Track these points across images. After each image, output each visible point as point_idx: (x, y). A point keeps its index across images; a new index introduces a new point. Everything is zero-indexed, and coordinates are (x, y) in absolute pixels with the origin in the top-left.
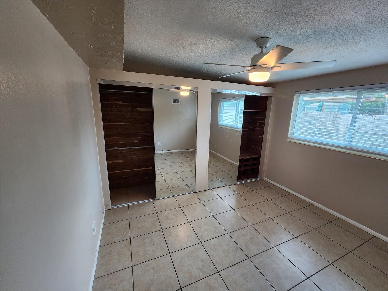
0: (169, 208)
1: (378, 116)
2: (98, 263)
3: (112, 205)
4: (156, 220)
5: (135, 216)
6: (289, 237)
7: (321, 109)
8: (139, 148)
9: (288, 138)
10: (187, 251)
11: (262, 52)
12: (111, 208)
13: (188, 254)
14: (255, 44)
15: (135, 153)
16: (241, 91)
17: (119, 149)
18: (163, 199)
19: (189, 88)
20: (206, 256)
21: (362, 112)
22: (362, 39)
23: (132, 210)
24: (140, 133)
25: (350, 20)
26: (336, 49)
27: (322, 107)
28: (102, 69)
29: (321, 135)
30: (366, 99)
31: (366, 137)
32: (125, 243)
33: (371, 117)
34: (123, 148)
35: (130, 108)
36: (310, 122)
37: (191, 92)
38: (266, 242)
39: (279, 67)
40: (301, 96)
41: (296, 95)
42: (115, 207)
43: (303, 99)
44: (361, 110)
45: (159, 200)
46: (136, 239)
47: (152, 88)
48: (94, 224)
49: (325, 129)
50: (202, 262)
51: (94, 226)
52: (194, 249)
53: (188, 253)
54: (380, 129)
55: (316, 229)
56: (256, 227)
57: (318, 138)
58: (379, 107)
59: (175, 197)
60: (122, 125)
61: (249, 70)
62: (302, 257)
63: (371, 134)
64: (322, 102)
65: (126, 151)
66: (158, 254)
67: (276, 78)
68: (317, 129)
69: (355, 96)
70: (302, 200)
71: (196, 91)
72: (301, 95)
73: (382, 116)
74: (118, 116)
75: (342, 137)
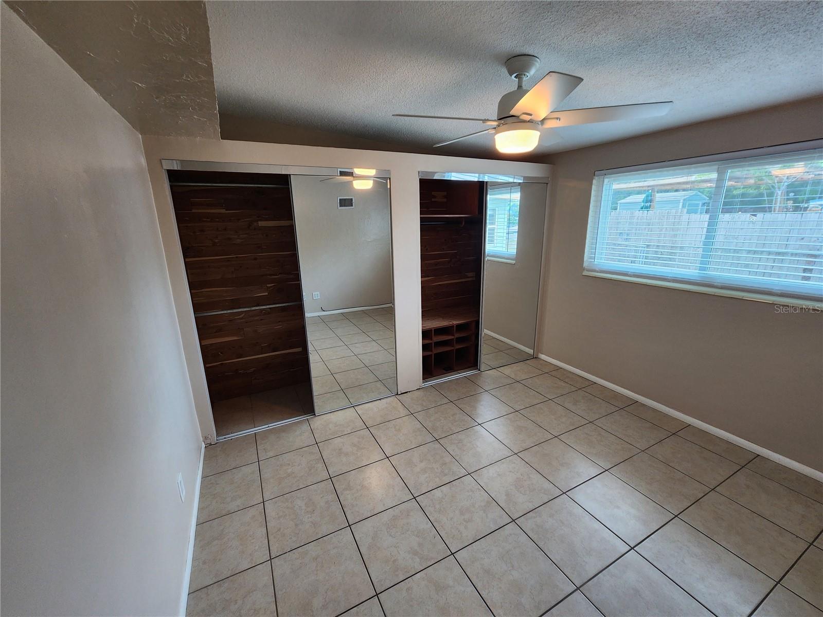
0: (344, 431)
1: (760, 215)
2: (194, 560)
3: (218, 435)
4: (317, 459)
5: (271, 454)
6: (594, 471)
7: (650, 205)
8: (270, 308)
9: (584, 269)
10: (385, 517)
11: (520, 87)
12: (217, 440)
13: (388, 524)
14: (504, 71)
15: (261, 320)
16: (484, 173)
17: (225, 312)
18: (329, 414)
19: (372, 172)
20: (427, 524)
21: (728, 208)
22: (723, 55)
23: (263, 442)
24: (271, 275)
25: (698, 14)
26: (672, 77)
27: (651, 201)
28: (171, 136)
29: (651, 259)
30: (736, 180)
31: (739, 258)
32: (252, 512)
33: (747, 216)
34: (235, 311)
35: (243, 220)
36: (628, 235)
37: (376, 181)
38: (547, 485)
39: (557, 118)
40: (606, 181)
41: (596, 178)
42: (225, 438)
43: (610, 186)
44: (725, 204)
45: (322, 416)
46: (276, 502)
47: (290, 175)
48: (180, 477)
49: (658, 246)
50: (418, 537)
51: (181, 482)
52: (401, 512)
53: (388, 522)
54: (765, 241)
55: (646, 451)
56: (526, 456)
57: (645, 266)
58: (761, 195)
59: (356, 408)
60: (229, 261)
61: (495, 128)
62: (618, 507)
63: (748, 253)
64: (650, 191)
65: (241, 316)
66: (324, 530)
67: (553, 144)
68: (642, 247)
69: (714, 176)
70: (617, 395)
71: (386, 179)
72: (607, 178)
73: (768, 216)
74: (216, 241)
75: (693, 261)
